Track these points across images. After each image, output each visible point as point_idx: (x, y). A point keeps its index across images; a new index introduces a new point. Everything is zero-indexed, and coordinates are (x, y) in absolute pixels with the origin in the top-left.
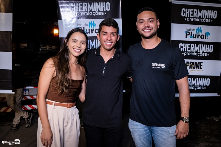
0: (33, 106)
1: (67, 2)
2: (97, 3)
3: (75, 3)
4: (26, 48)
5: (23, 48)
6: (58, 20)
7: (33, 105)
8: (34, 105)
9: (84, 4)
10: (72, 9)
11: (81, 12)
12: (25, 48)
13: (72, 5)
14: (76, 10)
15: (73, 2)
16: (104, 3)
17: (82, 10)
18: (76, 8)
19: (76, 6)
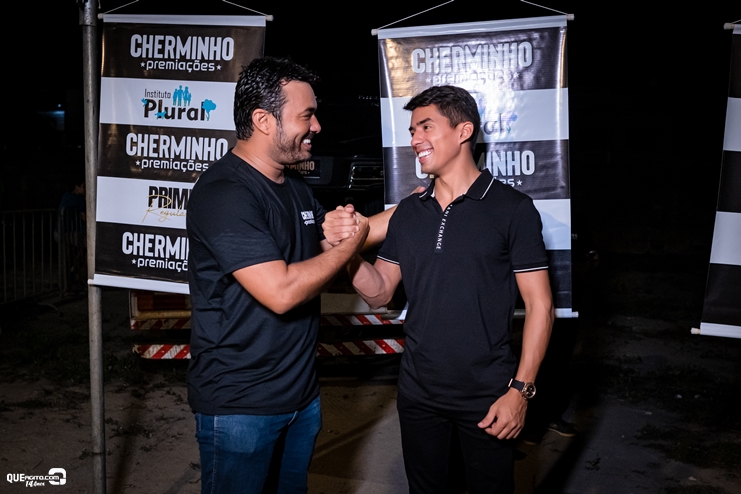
0: (324, 345)
1: (407, 46)
2: (491, 46)
3: (428, 51)
4: (312, 173)
5: (304, 175)
6: (382, 99)
7: (324, 343)
8: (328, 344)
9: (455, 50)
10: (422, 65)
11: (447, 74)
12: (308, 175)
13: (422, 56)
14: (433, 68)
15: (423, 46)
16: (514, 46)
17: (449, 70)
18: (433, 64)
19: (432, 57)
